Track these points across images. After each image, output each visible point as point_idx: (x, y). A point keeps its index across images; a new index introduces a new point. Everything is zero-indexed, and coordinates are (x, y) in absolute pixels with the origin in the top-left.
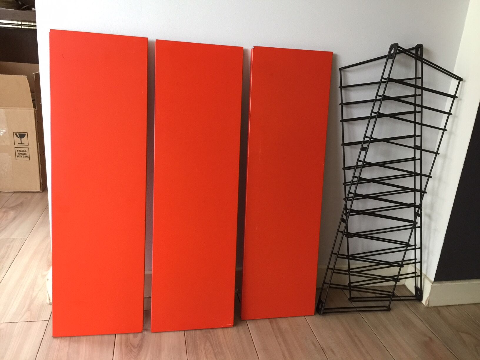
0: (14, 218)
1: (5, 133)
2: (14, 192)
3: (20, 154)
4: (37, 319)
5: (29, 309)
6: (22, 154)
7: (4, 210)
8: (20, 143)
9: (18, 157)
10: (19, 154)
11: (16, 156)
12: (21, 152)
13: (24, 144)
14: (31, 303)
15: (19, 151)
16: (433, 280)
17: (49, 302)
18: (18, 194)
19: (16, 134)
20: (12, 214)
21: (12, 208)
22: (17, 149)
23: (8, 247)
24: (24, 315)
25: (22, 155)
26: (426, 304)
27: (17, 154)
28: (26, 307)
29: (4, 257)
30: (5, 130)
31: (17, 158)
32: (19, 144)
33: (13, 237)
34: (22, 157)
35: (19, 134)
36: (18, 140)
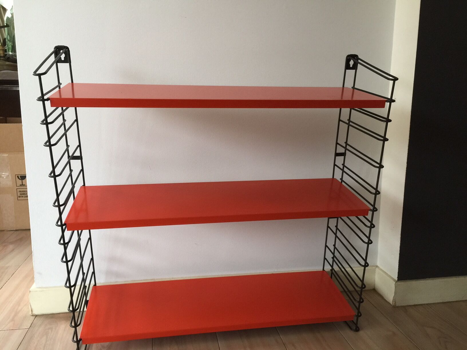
0: (13, 250)
1: (8, 176)
2: (16, 230)
3: (22, 194)
4: (19, 328)
5: (13, 320)
6: (23, 194)
7: (4, 244)
8: (21, 184)
9: (19, 197)
10: (20, 194)
11: (18, 197)
12: (22, 193)
13: (25, 185)
14: (15, 315)
15: (21, 191)
16: (396, 279)
18: (19, 232)
19: (18, 177)
20: (11, 247)
21: (12, 243)
22: (18, 190)
23: (3, 272)
24: (7, 325)
25: (23, 195)
26: (393, 303)
27: (19, 195)
28: (11, 318)
30: (8, 173)
31: (19, 199)
32: (20, 185)
33: (7, 265)
34: (23, 197)
35: (20, 176)
36: (19, 182)
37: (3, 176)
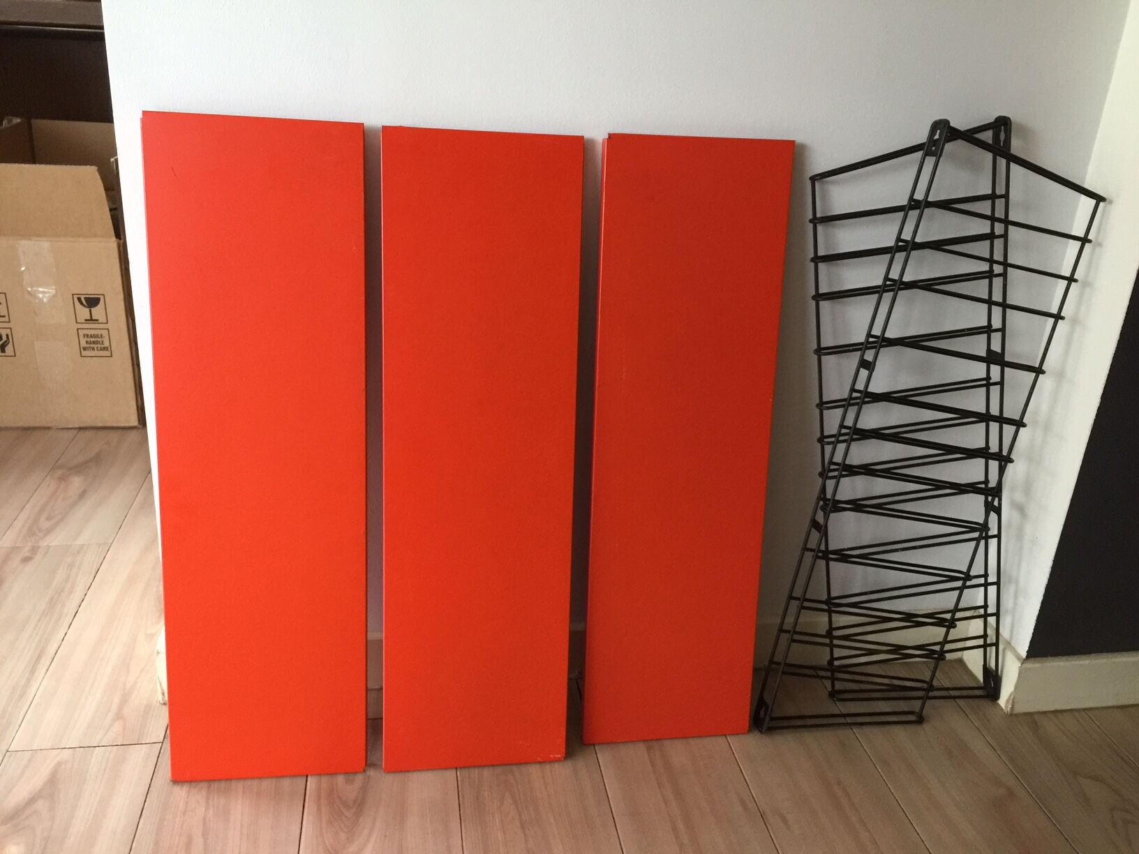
0: (82, 495)
1: (54, 296)
2: (80, 428)
3: (90, 343)
4: (138, 740)
5: (119, 716)
6: (94, 342)
7: (59, 472)
8: (89, 318)
9: (85, 349)
10: (87, 342)
11: (82, 349)
12: (92, 339)
13: (97, 320)
14: (125, 700)
15: (87, 336)
16: (1024, 655)
17: (163, 699)
18: (89, 434)
19: (79, 299)
20: (77, 482)
21: (79, 469)
22: (81, 332)
23: (71, 566)
24: (108, 731)
25: (95, 346)
26: (1006, 707)
27: (83, 344)
28: (114, 709)
29: (62, 591)
30: (52, 289)
31: (84, 353)
32: (86, 320)
33: (80, 541)
34: (93, 349)
35: (85, 298)
36: (84, 312)
37: (41, 296)
